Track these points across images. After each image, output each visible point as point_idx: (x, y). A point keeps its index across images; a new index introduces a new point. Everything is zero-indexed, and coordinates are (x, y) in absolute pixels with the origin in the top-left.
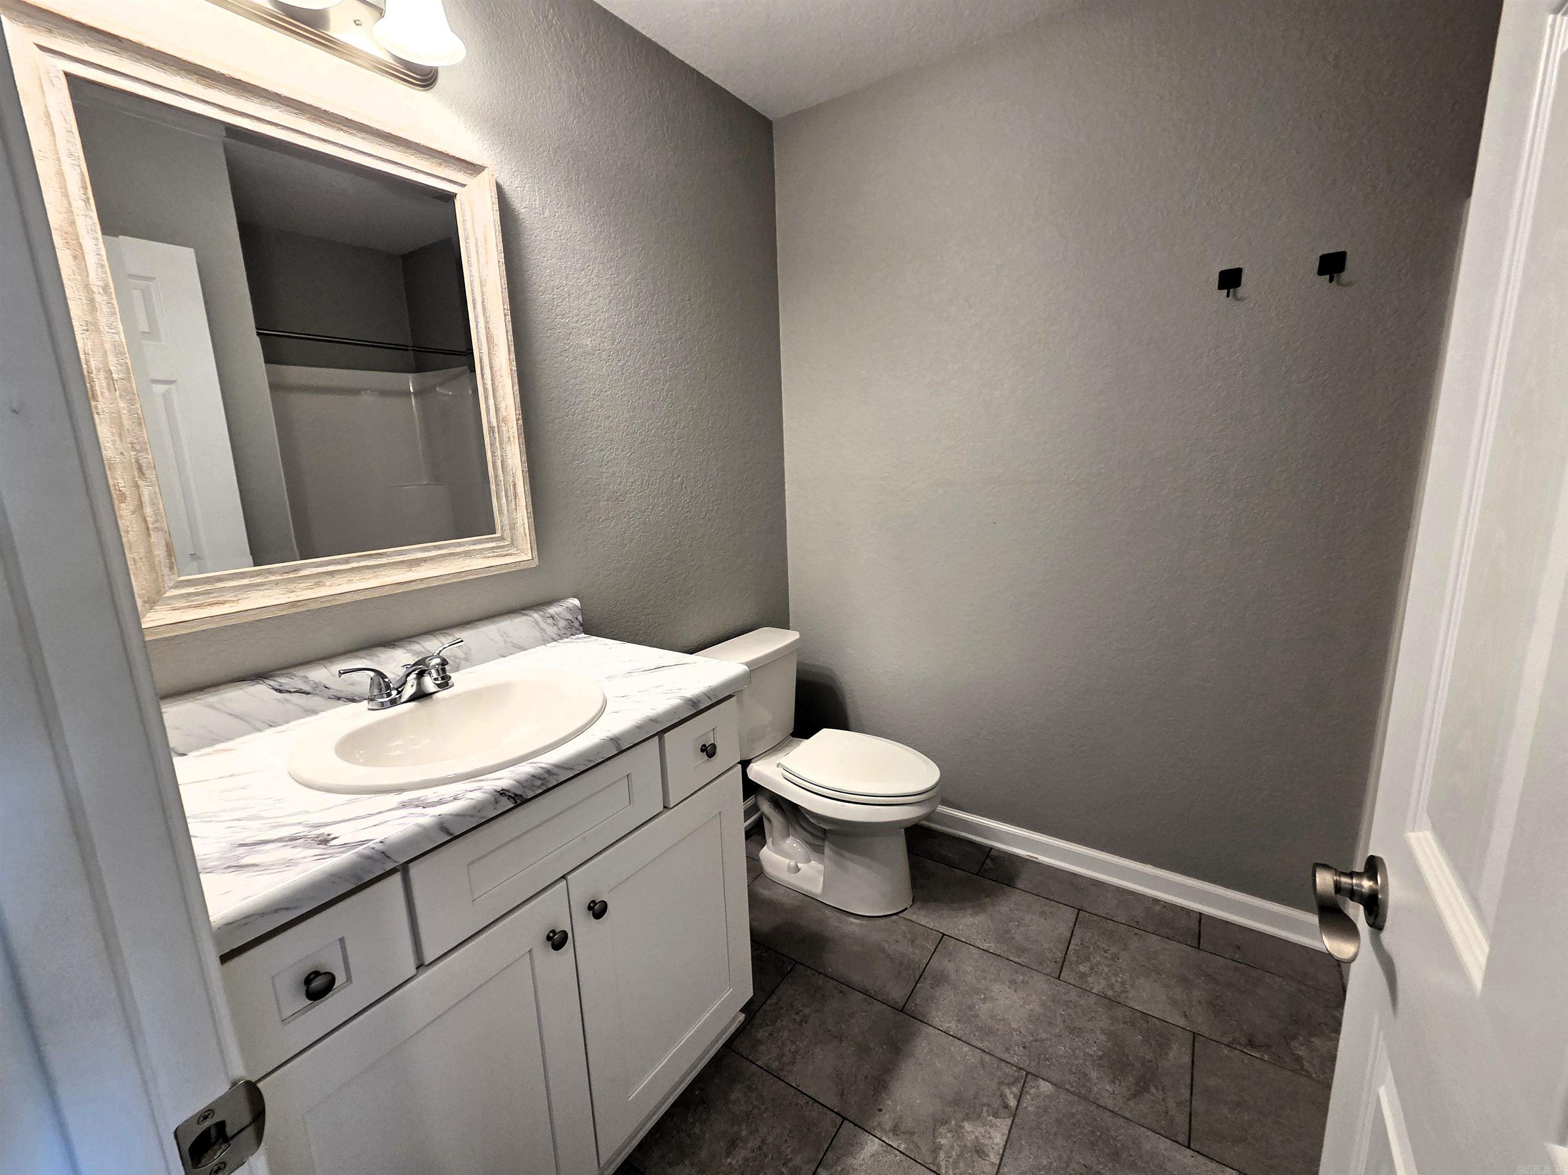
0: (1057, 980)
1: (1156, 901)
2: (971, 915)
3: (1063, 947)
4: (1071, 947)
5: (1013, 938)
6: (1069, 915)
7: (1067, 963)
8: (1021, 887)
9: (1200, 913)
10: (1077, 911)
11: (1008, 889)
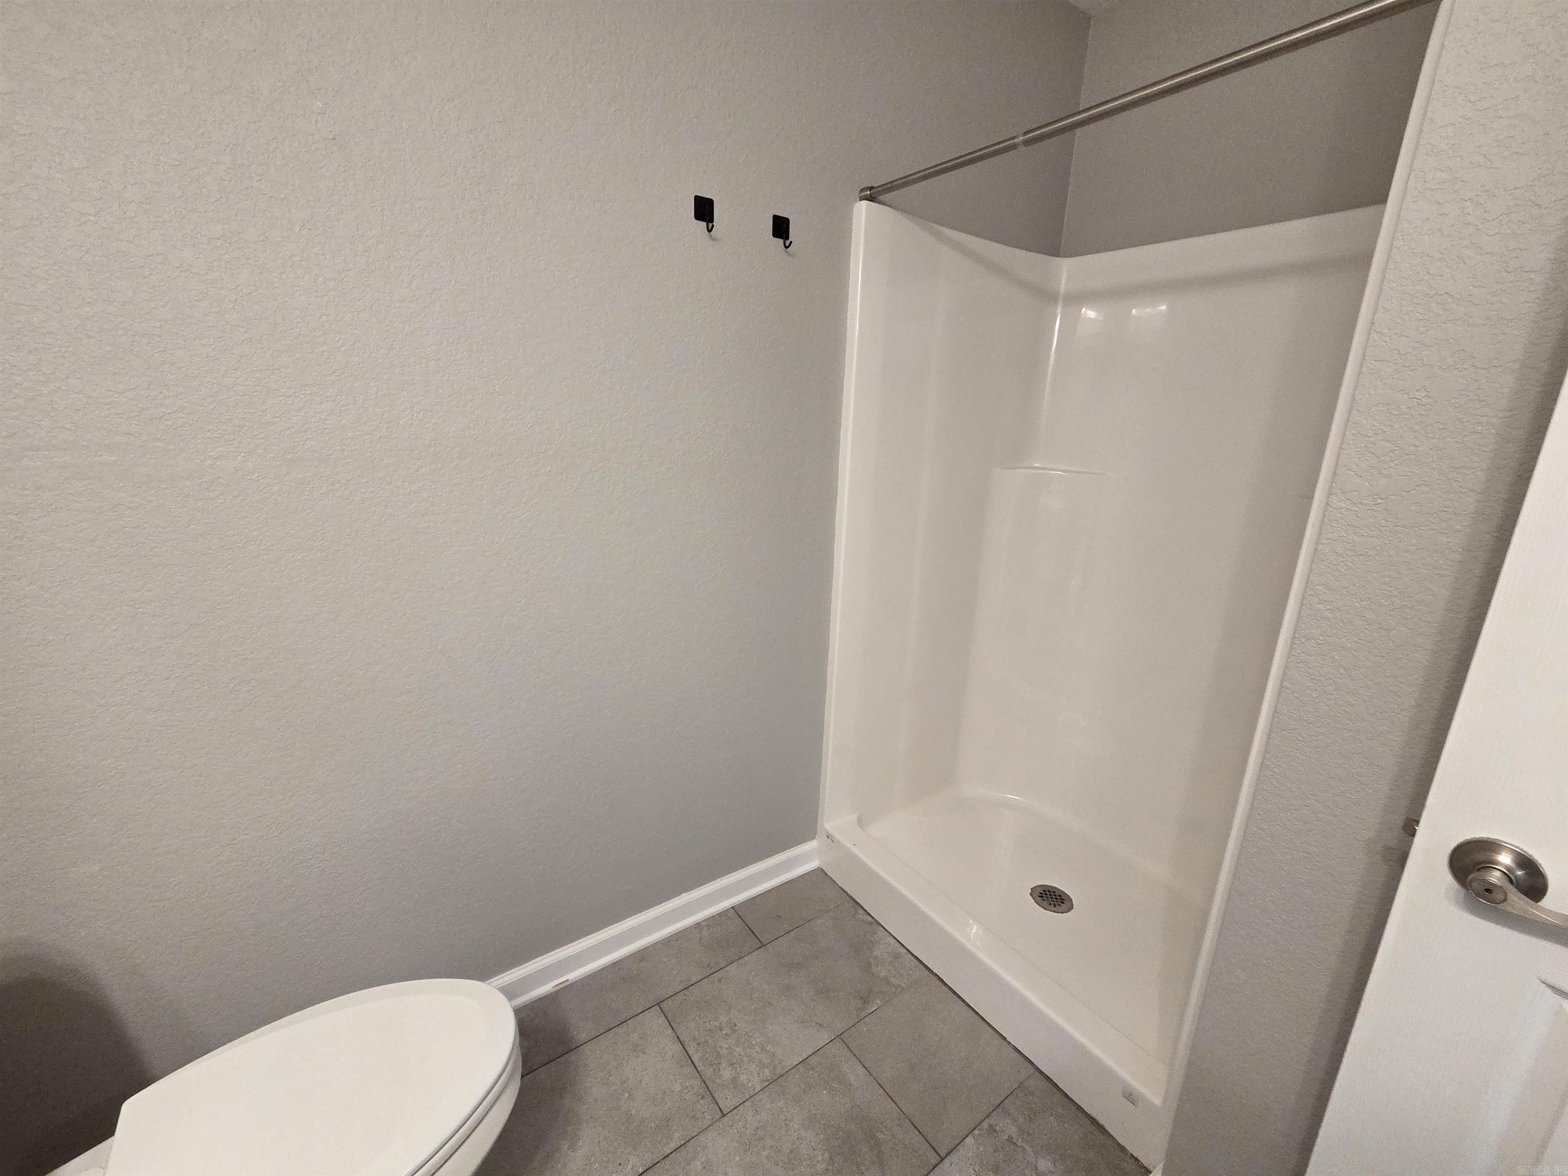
0: (725, 1119)
1: (698, 925)
2: (572, 1147)
3: (689, 1070)
4: (695, 1059)
5: (643, 1120)
6: (654, 1021)
7: (710, 1085)
8: (583, 1037)
9: (732, 907)
10: (658, 1008)
11: (573, 1057)
